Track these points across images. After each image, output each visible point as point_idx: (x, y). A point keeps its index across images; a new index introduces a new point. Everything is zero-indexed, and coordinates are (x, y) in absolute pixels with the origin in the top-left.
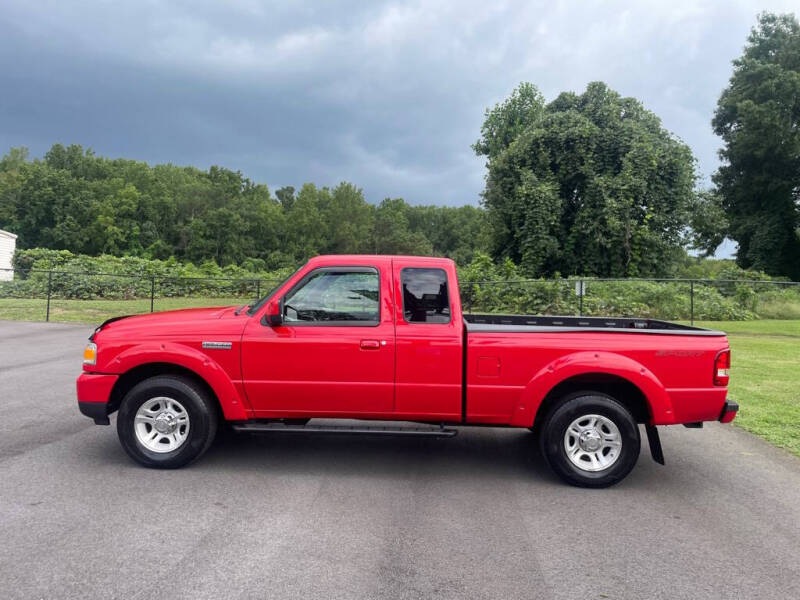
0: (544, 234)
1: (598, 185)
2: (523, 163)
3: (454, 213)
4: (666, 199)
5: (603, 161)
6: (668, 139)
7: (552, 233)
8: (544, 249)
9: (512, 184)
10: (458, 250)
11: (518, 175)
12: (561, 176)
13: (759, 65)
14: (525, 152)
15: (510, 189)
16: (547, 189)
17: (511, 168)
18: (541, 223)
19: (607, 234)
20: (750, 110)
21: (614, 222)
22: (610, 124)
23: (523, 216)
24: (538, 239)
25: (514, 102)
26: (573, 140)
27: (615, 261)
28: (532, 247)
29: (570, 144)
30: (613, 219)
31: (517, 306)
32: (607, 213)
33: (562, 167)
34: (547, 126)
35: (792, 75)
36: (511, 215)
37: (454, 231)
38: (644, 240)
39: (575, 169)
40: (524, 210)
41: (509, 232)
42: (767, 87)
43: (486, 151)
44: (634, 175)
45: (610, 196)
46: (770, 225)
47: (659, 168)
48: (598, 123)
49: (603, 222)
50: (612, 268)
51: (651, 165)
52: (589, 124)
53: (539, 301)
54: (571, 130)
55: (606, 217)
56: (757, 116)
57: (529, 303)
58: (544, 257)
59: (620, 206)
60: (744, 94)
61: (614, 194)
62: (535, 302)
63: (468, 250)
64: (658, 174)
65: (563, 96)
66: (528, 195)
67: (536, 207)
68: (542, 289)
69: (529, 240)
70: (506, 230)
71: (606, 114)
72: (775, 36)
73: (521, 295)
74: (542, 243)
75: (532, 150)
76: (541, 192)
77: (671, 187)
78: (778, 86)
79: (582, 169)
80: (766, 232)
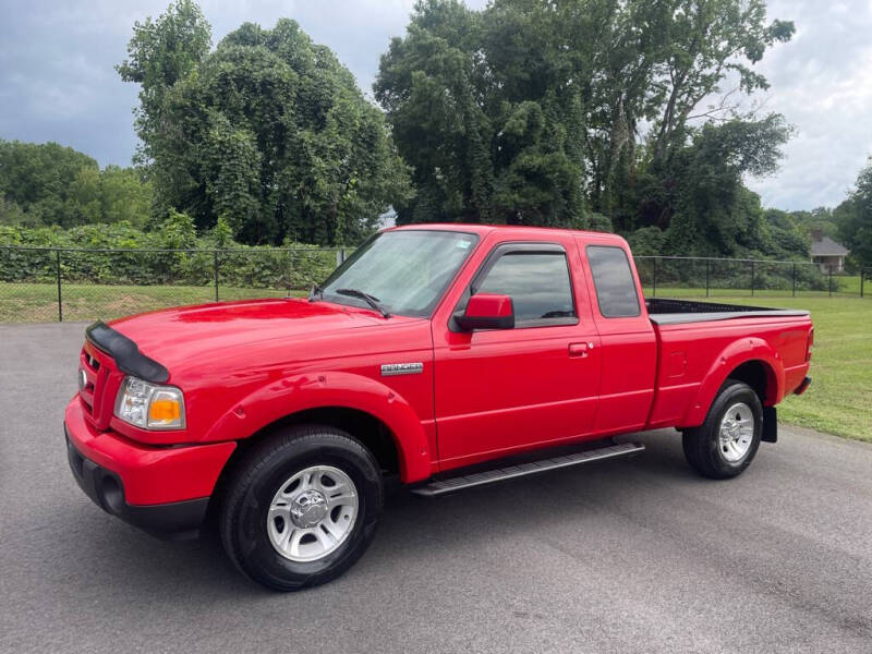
0: (244, 191)
1: (302, 141)
2: (209, 102)
3: (33, 151)
4: (368, 164)
5: (303, 113)
6: (362, 98)
7: (251, 191)
8: (245, 210)
9: (196, 125)
10: (43, 201)
11: (204, 117)
12: (256, 124)
13: (430, 37)
14: (211, 88)
15: (194, 132)
16: (244, 138)
17: (193, 105)
18: (241, 179)
19: (316, 197)
20: (423, 80)
21: (323, 184)
22: (309, 71)
23: (217, 169)
24: (238, 196)
25: (170, 19)
26: (271, 84)
27: (319, 227)
28: (231, 207)
29: (267, 86)
30: (322, 180)
31: (239, 279)
32: (315, 173)
33: (257, 113)
34: (234, 60)
35: (457, 53)
36: (200, 166)
37: (34, 175)
38: (350, 205)
39: (273, 118)
40: (217, 160)
41: (198, 185)
42: (436, 61)
43: (137, 77)
44: (340, 133)
45: (316, 154)
46: (430, 197)
47: (361, 129)
48: (295, 67)
49: (311, 183)
50: (317, 235)
51: (354, 125)
52: (287, 68)
53: (267, 272)
54: (267, 71)
55: (315, 178)
56: (428, 88)
57: (255, 275)
58: (244, 219)
59: (329, 167)
60: (416, 63)
61: (320, 152)
62: (264, 273)
63: (58, 202)
64: (360, 136)
65: (247, 27)
66: (221, 142)
67: (233, 158)
68: (268, 258)
69: (227, 197)
70: (192, 183)
71: (303, 59)
72: (440, 9)
73: (241, 265)
74: (242, 203)
75: (219, 86)
76: (238, 141)
77: (371, 152)
78: (445, 61)
79: (283, 119)
80: (426, 204)
